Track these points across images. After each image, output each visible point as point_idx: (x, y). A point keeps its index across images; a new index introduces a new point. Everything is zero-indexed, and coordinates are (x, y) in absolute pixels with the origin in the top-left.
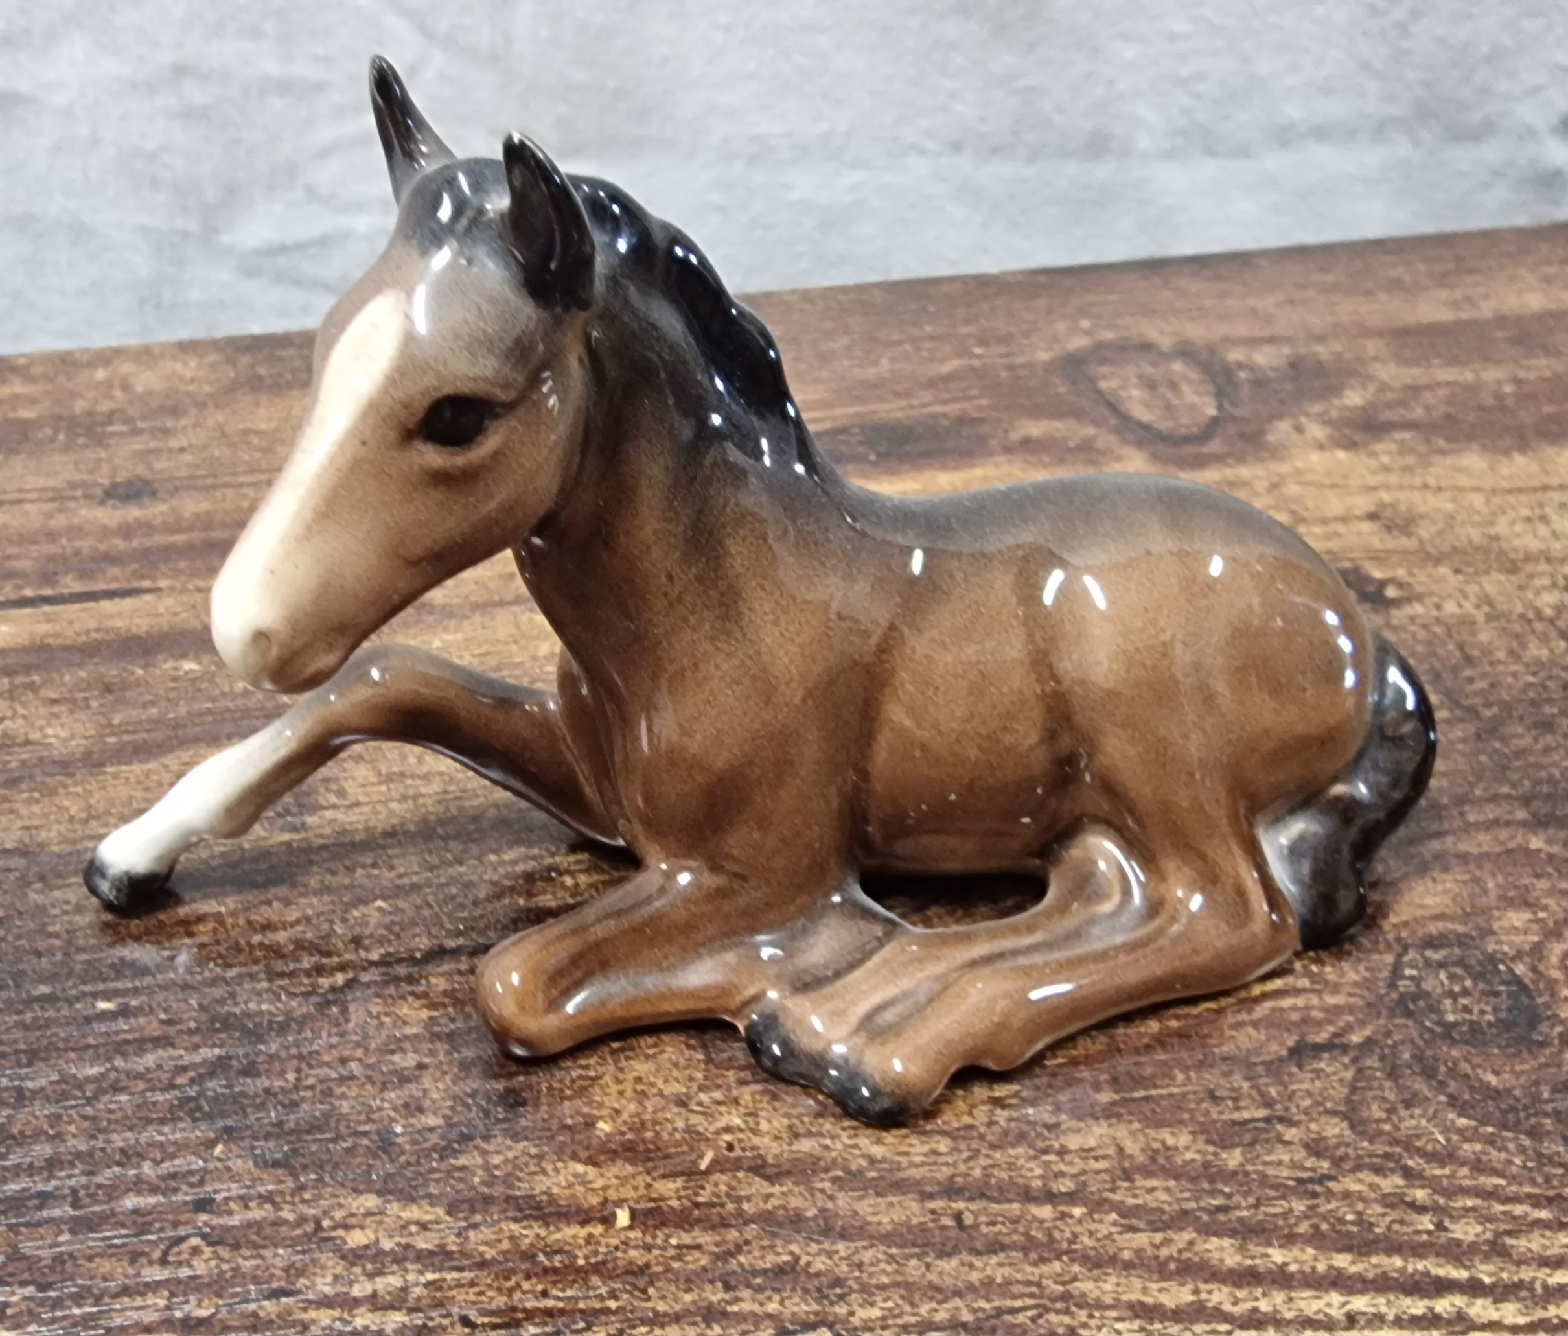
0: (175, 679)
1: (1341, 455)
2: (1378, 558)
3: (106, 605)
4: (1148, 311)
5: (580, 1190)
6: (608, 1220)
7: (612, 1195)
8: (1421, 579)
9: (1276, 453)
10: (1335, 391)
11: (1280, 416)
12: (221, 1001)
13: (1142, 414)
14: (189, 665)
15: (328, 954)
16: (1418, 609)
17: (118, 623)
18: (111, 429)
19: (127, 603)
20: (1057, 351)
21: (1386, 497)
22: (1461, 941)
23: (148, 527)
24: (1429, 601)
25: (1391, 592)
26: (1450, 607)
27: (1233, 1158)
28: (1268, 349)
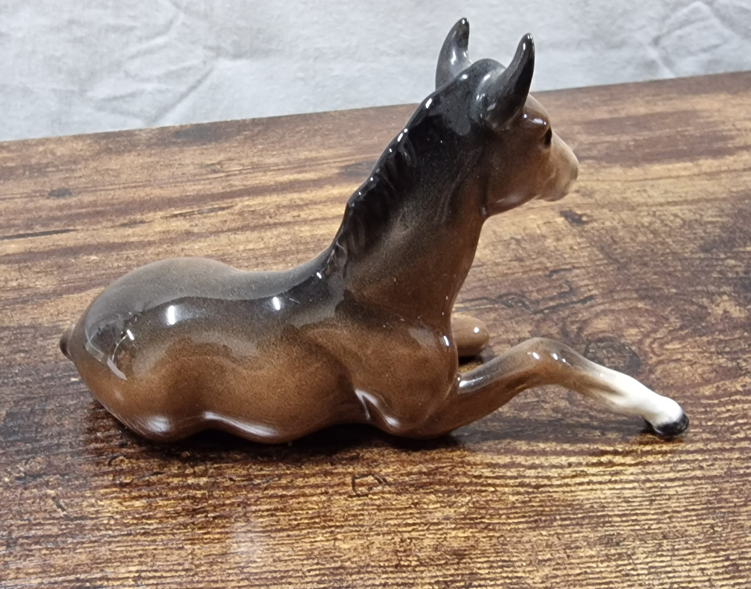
0: (88, 263)
3: (55, 236)
8: (596, 214)
14: (93, 257)
17: (61, 243)
18: (48, 170)
19: (64, 235)
22: (611, 339)
23: (69, 207)
24: (599, 222)
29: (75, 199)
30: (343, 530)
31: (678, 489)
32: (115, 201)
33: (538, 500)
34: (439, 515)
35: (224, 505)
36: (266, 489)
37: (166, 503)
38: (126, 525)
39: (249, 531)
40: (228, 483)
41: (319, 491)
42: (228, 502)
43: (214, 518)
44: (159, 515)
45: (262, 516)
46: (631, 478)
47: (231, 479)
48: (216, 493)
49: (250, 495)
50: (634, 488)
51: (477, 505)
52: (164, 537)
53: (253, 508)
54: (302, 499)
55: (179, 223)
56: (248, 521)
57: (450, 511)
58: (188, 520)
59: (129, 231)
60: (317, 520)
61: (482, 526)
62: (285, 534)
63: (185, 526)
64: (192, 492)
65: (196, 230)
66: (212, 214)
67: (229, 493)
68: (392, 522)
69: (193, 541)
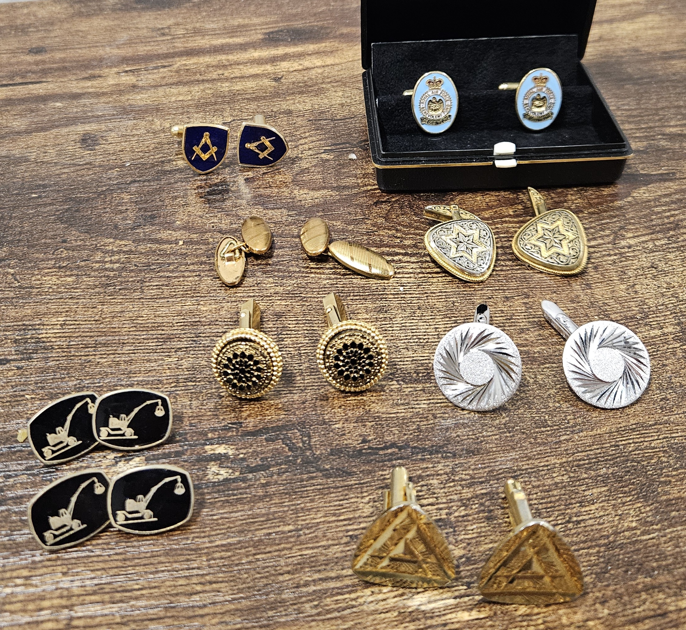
0: (54, 108)
3: (31, 86)
5: (170, 237)
6: (177, 244)
7: (178, 238)
12: (69, 194)
14: (58, 104)
15: (101, 182)
17: (35, 92)
18: (30, 30)
19: (38, 86)
23: (44, 62)
27: (351, 228)
29: (49, 56)
30: (206, 299)
31: (440, 279)
32: (80, 59)
33: (342, 283)
34: (272, 291)
35: (128, 281)
36: (158, 272)
37: (89, 279)
38: (60, 293)
39: (143, 298)
40: (134, 268)
41: (194, 274)
42: (131, 279)
43: (120, 289)
44: (83, 287)
45: (152, 289)
46: (411, 271)
47: (135, 265)
48: (124, 274)
49: (147, 276)
50: (410, 277)
51: (300, 285)
52: (84, 300)
53: (147, 284)
54: (182, 279)
55: (128, 78)
56: (143, 292)
57: (280, 289)
58: (101, 290)
59: (89, 84)
60: (189, 292)
61: (299, 298)
62: (166, 300)
63: (99, 293)
64: (108, 273)
65: (140, 84)
66: (155, 71)
67: (132, 274)
68: (239, 295)
69: (103, 304)
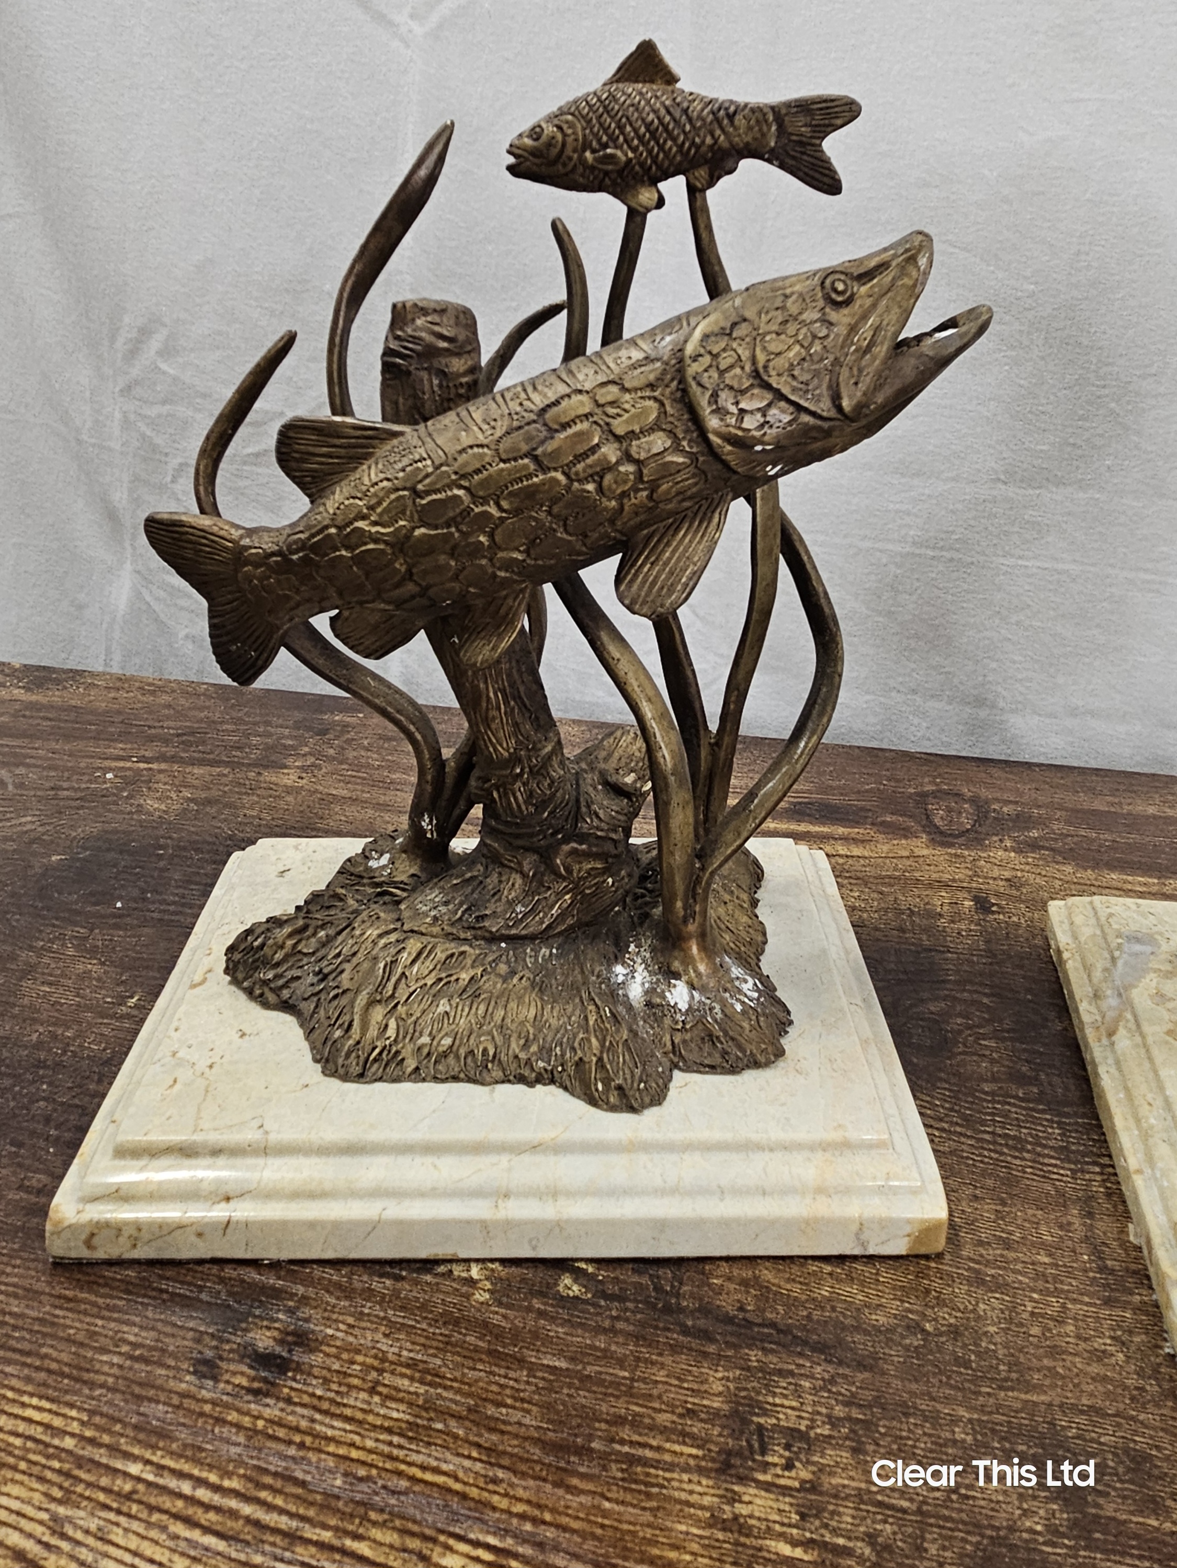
1: (1013, 854)
2: (997, 895)
4: (969, 781)
9: (985, 848)
10: (1029, 829)
11: (997, 835)
13: (938, 821)
16: (1001, 917)
20: (919, 789)
21: (1019, 874)
25: (994, 909)
26: (1015, 919)
28: (1012, 807)
